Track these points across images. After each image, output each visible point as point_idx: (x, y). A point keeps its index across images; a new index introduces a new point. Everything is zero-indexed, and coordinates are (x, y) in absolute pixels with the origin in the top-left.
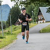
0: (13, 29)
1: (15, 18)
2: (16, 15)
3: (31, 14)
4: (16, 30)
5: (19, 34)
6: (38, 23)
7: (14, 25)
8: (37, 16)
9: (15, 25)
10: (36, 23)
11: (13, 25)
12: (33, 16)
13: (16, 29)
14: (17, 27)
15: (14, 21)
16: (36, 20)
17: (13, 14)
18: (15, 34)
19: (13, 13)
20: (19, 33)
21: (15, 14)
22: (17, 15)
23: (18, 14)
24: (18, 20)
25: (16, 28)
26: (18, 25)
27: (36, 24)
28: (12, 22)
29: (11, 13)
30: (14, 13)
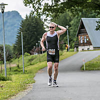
0: (27, 61)
4: (33, 64)
5: (39, 72)
6: (78, 51)
7: (29, 54)
8: (76, 36)
9: (31, 54)
10: (74, 51)
12: (68, 36)
13: (32, 62)
14: (36, 57)
15: (30, 46)
16: (73, 44)
17: (28, 32)
18: (31, 72)
19: (28, 29)
20: (39, 70)
24: (37, 44)
25: (33, 59)
26: (37, 54)
28: (26, 46)
29: (24, 29)
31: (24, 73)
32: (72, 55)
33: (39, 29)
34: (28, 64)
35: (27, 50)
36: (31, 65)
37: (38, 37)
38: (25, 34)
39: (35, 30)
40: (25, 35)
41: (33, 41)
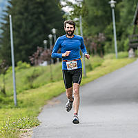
0: (23, 80)
1: (34, 33)
2: (36, 16)
3: (106, 12)
4: (38, 87)
5: (51, 103)
7: (28, 65)
8: (132, 24)
10: (127, 57)
11: (25, 64)
12: (114, 23)
13: (35, 83)
14: (43, 71)
15: (30, 47)
16: (127, 42)
17: (26, 15)
19: (26, 8)
20: (50, 99)
21: (33, 14)
22: (42, 17)
23: (45, 15)
24: (45, 42)
25: (37, 76)
26: (45, 63)
27: (128, 60)
28: (21, 47)
29: (17, 8)
30: (31, 7)
31: (17, 106)
32: (124, 65)
33: (49, 8)
34: (25, 87)
35: (24, 57)
36: (32, 87)
37: (49, 25)
38: (19, 19)
39: (40, 10)
40: (18, 23)
41: (36, 36)
